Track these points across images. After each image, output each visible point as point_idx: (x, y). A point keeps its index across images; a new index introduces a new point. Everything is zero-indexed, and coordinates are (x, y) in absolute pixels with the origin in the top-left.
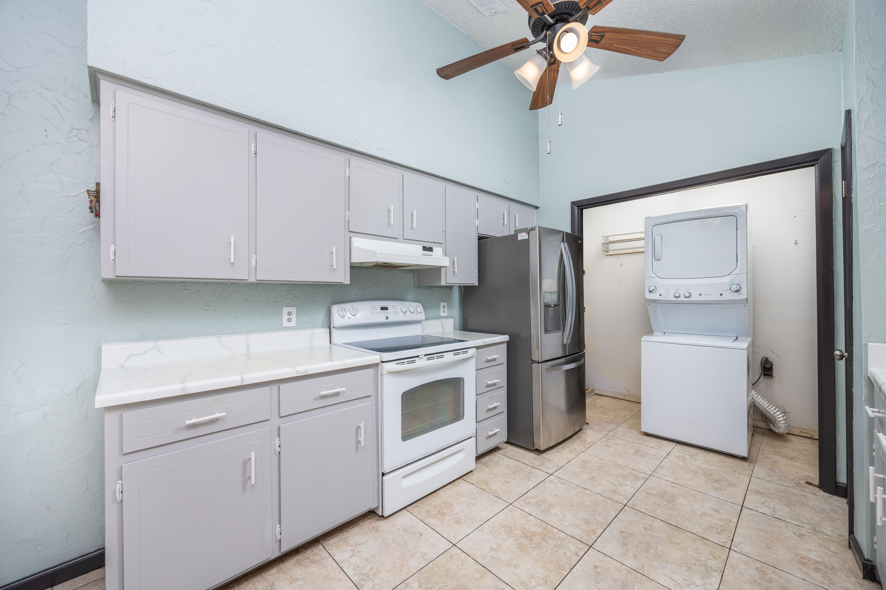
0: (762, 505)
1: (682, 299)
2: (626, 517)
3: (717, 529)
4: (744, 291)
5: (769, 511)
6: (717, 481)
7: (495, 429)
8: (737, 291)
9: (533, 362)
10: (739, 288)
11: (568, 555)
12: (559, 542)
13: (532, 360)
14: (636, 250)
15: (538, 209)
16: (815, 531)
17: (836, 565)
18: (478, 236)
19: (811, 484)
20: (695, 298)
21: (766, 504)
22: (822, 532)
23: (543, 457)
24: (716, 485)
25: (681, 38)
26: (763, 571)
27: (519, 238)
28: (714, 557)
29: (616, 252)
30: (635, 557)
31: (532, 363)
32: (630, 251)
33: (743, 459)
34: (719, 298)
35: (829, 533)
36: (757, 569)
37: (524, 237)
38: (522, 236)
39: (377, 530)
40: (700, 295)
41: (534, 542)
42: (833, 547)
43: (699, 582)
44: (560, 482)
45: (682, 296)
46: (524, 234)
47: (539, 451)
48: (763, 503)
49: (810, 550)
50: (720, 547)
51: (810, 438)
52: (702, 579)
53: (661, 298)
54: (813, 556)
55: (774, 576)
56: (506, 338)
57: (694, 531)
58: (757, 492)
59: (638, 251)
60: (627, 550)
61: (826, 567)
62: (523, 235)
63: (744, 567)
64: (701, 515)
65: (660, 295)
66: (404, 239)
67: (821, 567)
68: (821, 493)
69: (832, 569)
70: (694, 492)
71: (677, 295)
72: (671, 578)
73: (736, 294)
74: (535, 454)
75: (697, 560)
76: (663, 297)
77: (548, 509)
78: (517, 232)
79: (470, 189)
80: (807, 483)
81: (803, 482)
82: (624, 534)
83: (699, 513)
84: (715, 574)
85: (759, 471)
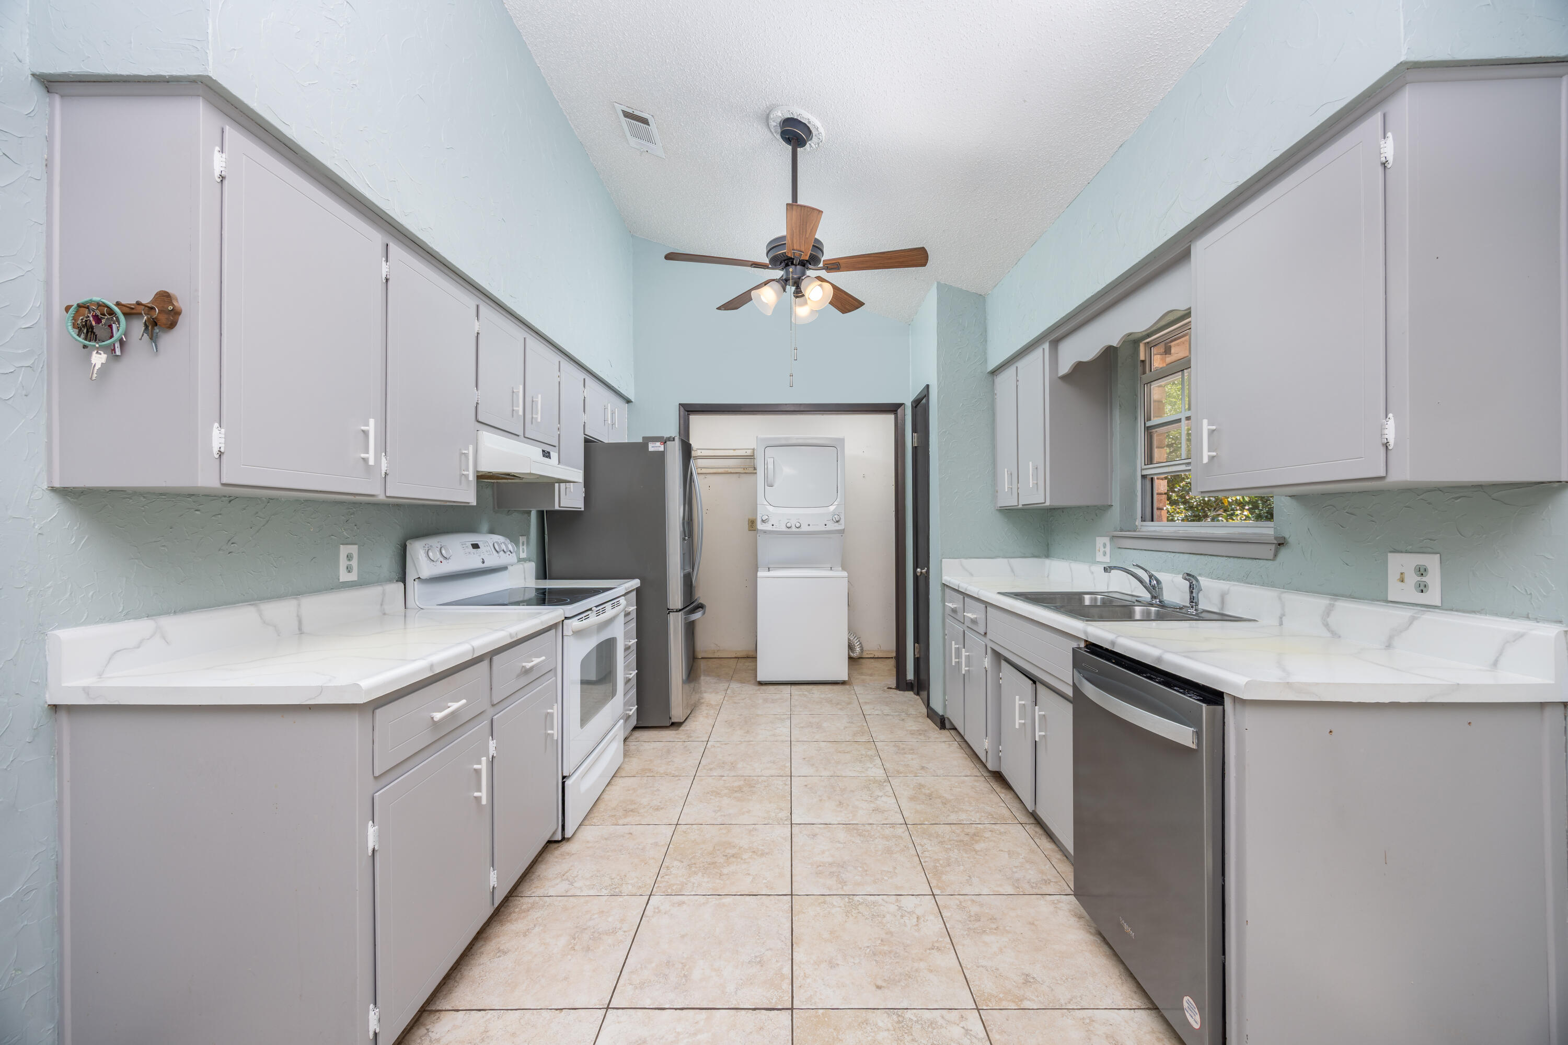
0: (873, 710)
1: (794, 529)
2: (798, 749)
3: (859, 733)
4: (842, 521)
5: (879, 712)
6: (838, 704)
7: (631, 708)
8: (837, 522)
9: (670, 611)
10: (839, 518)
11: (781, 787)
12: (766, 784)
13: (668, 609)
14: (726, 470)
15: (630, 404)
16: (908, 715)
17: (926, 728)
18: (585, 437)
19: (891, 688)
20: (805, 528)
21: (875, 708)
22: (911, 714)
23: (683, 730)
24: (839, 707)
25: (862, 304)
26: (897, 746)
27: (651, 449)
28: (869, 749)
29: (704, 471)
30: (825, 769)
31: (669, 613)
32: (720, 470)
33: (843, 683)
34: (823, 528)
35: (915, 713)
36: (894, 746)
37: (657, 448)
38: (654, 447)
39: (570, 854)
40: (809, 525)
41: (746, 792)
42: (920, 720)
43: (871, 766)
44: (722, 744)
45: (793, 526)
46: (658, 444)
47: (676, 725)
48: (874, 709)
49: (911, 726)
50: (869, 743)
51: (873, 658)
52: (871, 763)
53: (774, 529)
54: (914, 728)
55: (904, 746)
56: (636, 583)
57: (847, 740)
58: (866, 703)
59: (729, 471)
60: (817, 767)
61: (923, 731)
62: (656, 445)
63: (887, 748)
64: (844, 729)
65: (773, 525)
66: (525, 437)
67: (921, 732)
68: (898, 692)
69: (926, 731)
70: (829, 716)
71: (789, 525)
72: (855, 771)
73: (836, 524)
74: (672, 730)
75: (861, 755)
76: (776, 528)
77: (733, 767)
78: (647, 440)
79: (577, 367)
80: (888, 688)
81: (885, 688)
82: (806, 760)
83: (842, 728)
84: (875, 758)
85: (858, 689)
